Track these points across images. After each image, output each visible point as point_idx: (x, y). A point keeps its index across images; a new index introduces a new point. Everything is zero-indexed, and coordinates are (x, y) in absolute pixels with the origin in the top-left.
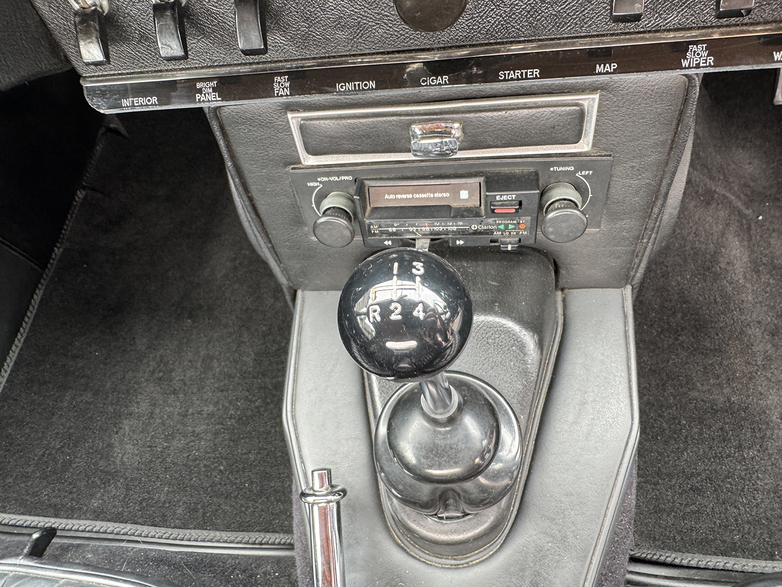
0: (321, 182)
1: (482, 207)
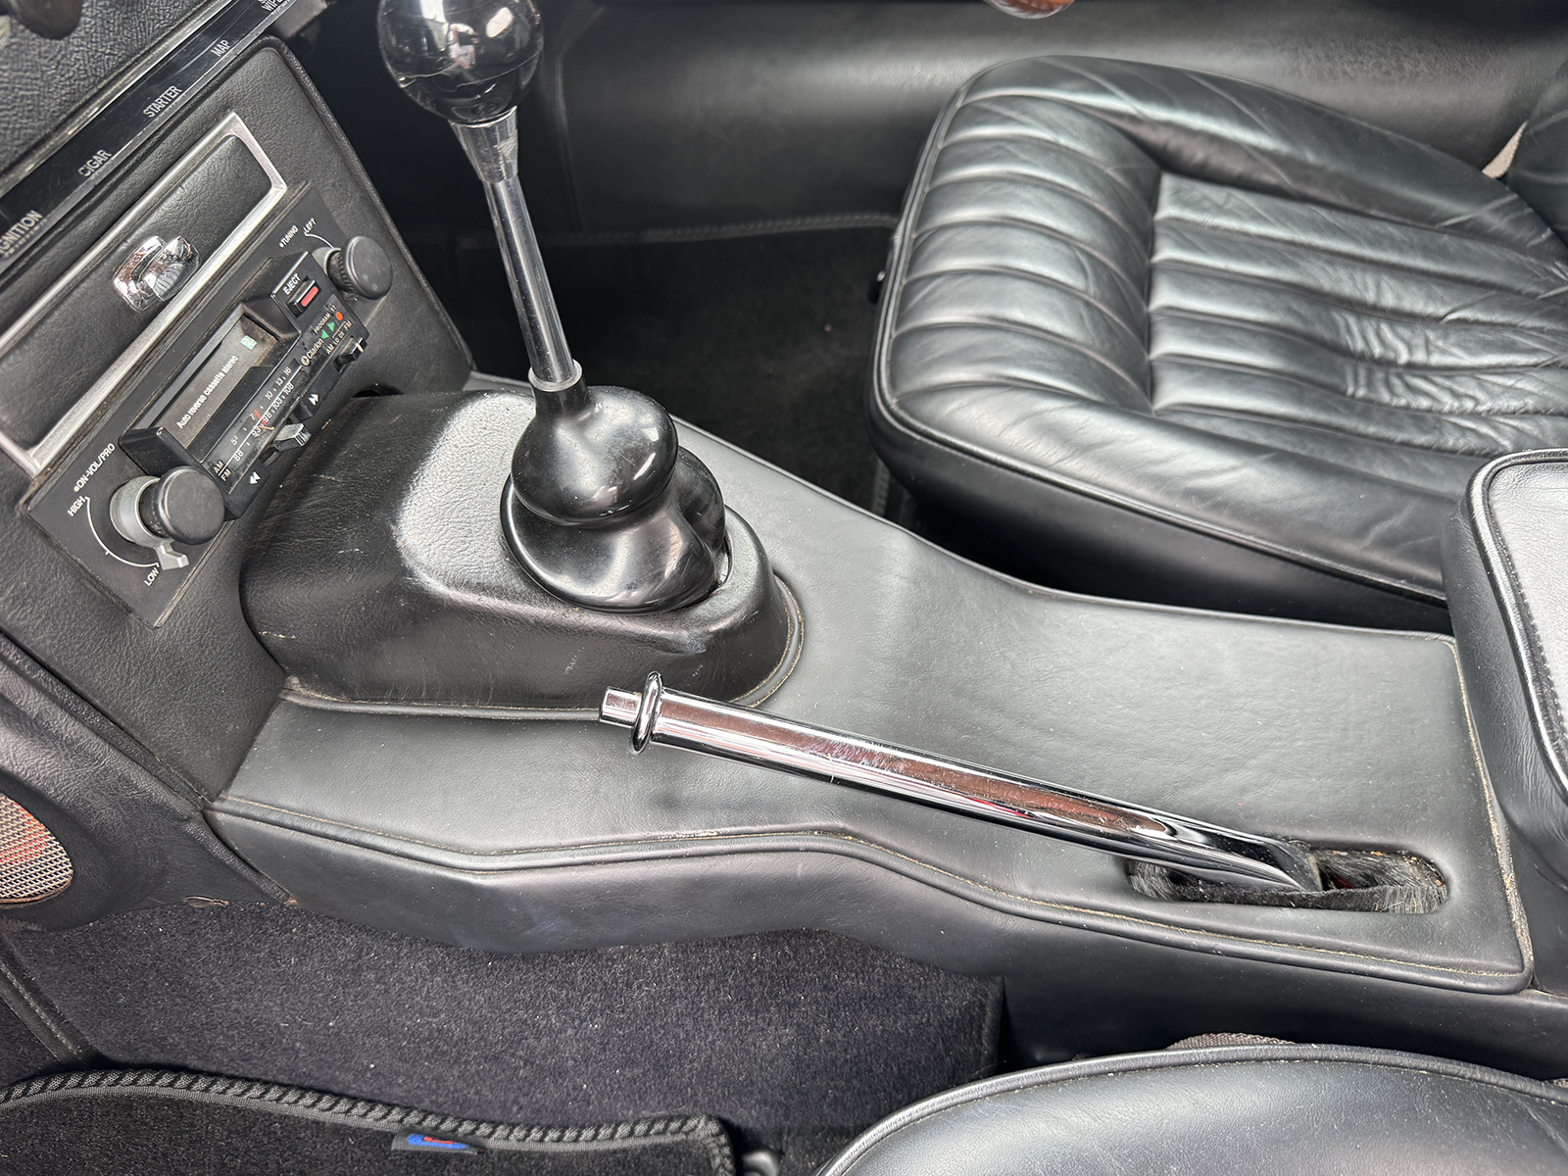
0: (82, 492)
1: (282, 336)
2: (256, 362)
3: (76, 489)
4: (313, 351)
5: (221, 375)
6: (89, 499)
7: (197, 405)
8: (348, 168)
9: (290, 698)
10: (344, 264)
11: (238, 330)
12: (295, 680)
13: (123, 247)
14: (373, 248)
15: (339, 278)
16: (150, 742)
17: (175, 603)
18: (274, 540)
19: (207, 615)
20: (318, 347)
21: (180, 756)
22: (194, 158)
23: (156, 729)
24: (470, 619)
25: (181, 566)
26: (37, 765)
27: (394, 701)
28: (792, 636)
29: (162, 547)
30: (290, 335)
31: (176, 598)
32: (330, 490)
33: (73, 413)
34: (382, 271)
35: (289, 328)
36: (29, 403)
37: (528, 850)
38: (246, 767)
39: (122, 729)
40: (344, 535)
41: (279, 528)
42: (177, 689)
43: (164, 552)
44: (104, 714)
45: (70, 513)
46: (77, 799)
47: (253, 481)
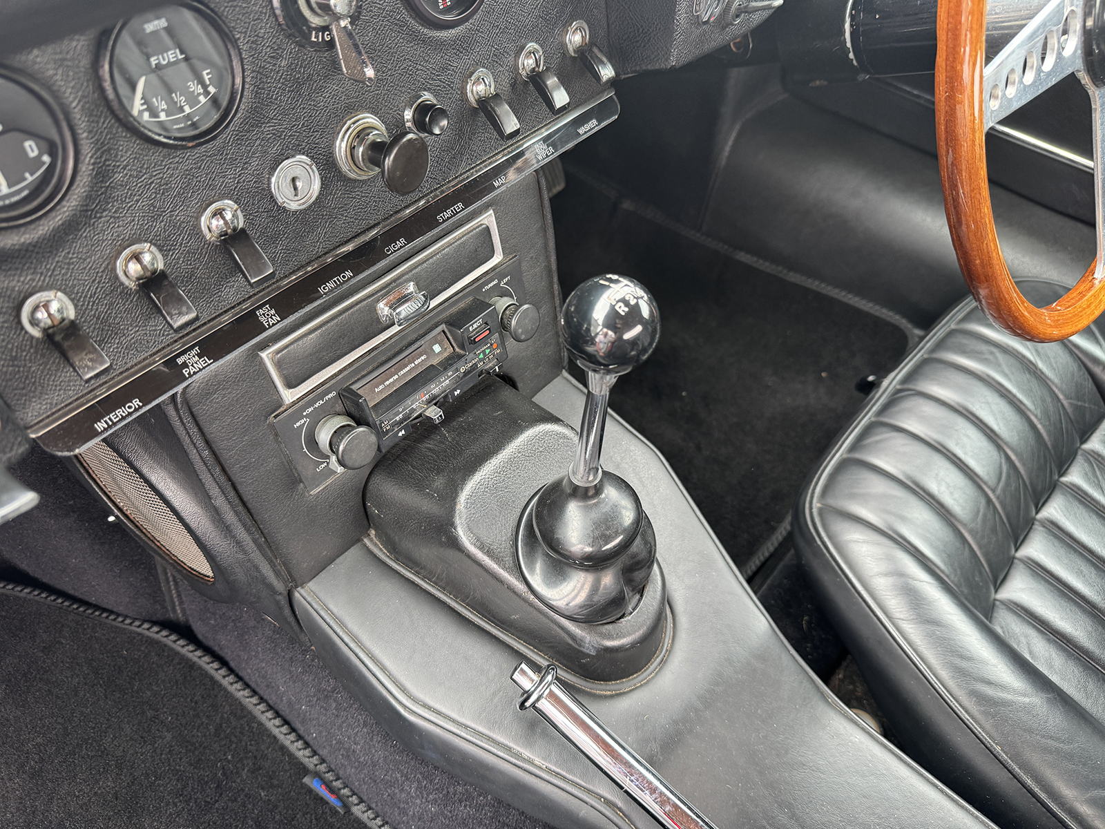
0: (306, 416)
1: (457, 350)
2: (435, 362)
3: (305, 414)
4: (471, 364)
5: (413, 365)
6: (308, 420)
9: (366, 540)
10: (513, 316)
11: (434, 340)
12: (373, 532)
13: (392, 285)
14: (533, 314)
15: (506, 322)
16: (278, 552)
17: (327, 484)
19: (342, 490)
20: (474, 362)
21: (290, 563)
22: (457, 236)
23: (285, 546)
25: (338, 471)
27: (417, 573)
28: (658, 657)
29: (334, 457)
30: (462, 352)
31: (329, 481)
32: (442, 443)
33: (322, 373)
34: (532, 328)
35: (462, 347)
36: (301, 366)
37: (439, 713)
38: (322, 574)
39: (268, 543)
40: (434, 481)
41: (405, 450)
43: (334, 460)
45: (295, 426)
46: (230, 566)
47: (400, 434)
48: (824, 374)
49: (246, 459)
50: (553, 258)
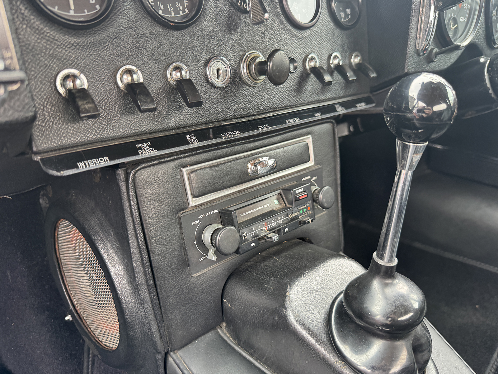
0: (200, 220)
2: (275, 208)
3: (199, 217)
4: (295, 215)
5: (263, 207)
6: (200, 223)
7: (250, 212)
8: (335, 168)
9: (219, 330)
10: (319, 193)
11: (276, 197)
12: (224, 325)
13: (257, 156)
14: (332, 192)
15: (315, 197)
16: (165, 316)
17: (204, 272)
18: (247, 270)
19: (211, 282)
20: (297, 214)
21: (171, 328)
22: (291, 142)
23: (170, 312)
24: (298, 340)
25: (213, 260)
26: (128, 301)
29: (211, 250)
30: (290, 206)
31: (205, 270)
32: (274, 263)
33: (213, 194)
34: (330, 202)
35: (291, 203)
36: (203, 184)
38: (189, 346)
39: (160, 305)
40: (270, 280)
41: (251, 267)
42: (185, 302)
43: (211, 252)
44: (158, 296)
45: (193, 223)
46: (132, 321)
47: (252, 245)
48: (477, 306)
49: (160, 235)
50: (339, 176)
